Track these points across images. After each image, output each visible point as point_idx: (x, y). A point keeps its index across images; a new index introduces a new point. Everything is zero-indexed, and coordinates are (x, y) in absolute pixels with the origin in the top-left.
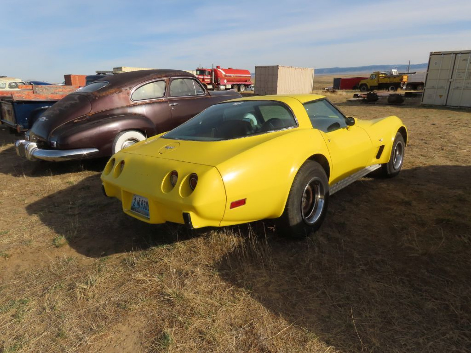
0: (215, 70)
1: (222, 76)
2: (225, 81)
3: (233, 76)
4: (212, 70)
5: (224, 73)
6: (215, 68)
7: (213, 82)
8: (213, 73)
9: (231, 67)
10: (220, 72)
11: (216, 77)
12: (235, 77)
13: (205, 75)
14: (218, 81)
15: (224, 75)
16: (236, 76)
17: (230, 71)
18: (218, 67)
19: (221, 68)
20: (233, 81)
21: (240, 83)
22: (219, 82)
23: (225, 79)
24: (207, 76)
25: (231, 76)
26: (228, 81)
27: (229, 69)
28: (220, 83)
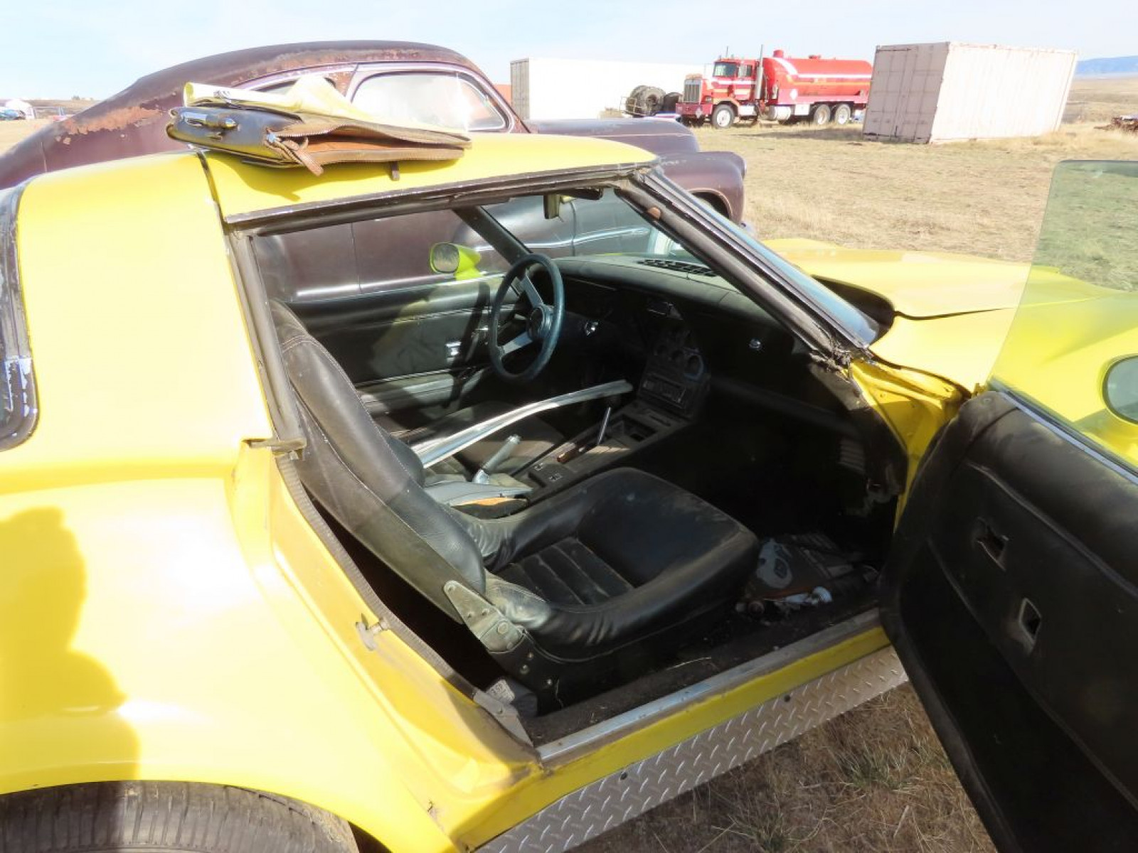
0: (767, 63)
1: (784, 79)
2: (794, 94)
3: (820, 80)
4: (757, 64)
5: (792, 71)
6: (769, 55)
7: (758, 96)
8: (761, 71)
9: (815, 54)
10: (782, 66)
11: (769, 83)
12: (824, 83)
13: (737, 75)
14: (771, 94)
15: (793, 76)
16: (829, 80)
17: (814, 63)
18: (777, 53)
19: (786, 55)
20: (816, 94)
21: (839, 99)
22: (775, 97)
23: (792, 87)
24: (743, 80)
25: (812, 80)
26: (804, 93)
27: (811, 57)
28: (777, 100)
